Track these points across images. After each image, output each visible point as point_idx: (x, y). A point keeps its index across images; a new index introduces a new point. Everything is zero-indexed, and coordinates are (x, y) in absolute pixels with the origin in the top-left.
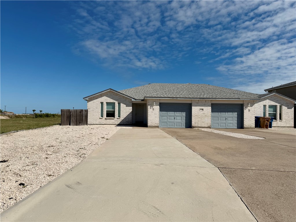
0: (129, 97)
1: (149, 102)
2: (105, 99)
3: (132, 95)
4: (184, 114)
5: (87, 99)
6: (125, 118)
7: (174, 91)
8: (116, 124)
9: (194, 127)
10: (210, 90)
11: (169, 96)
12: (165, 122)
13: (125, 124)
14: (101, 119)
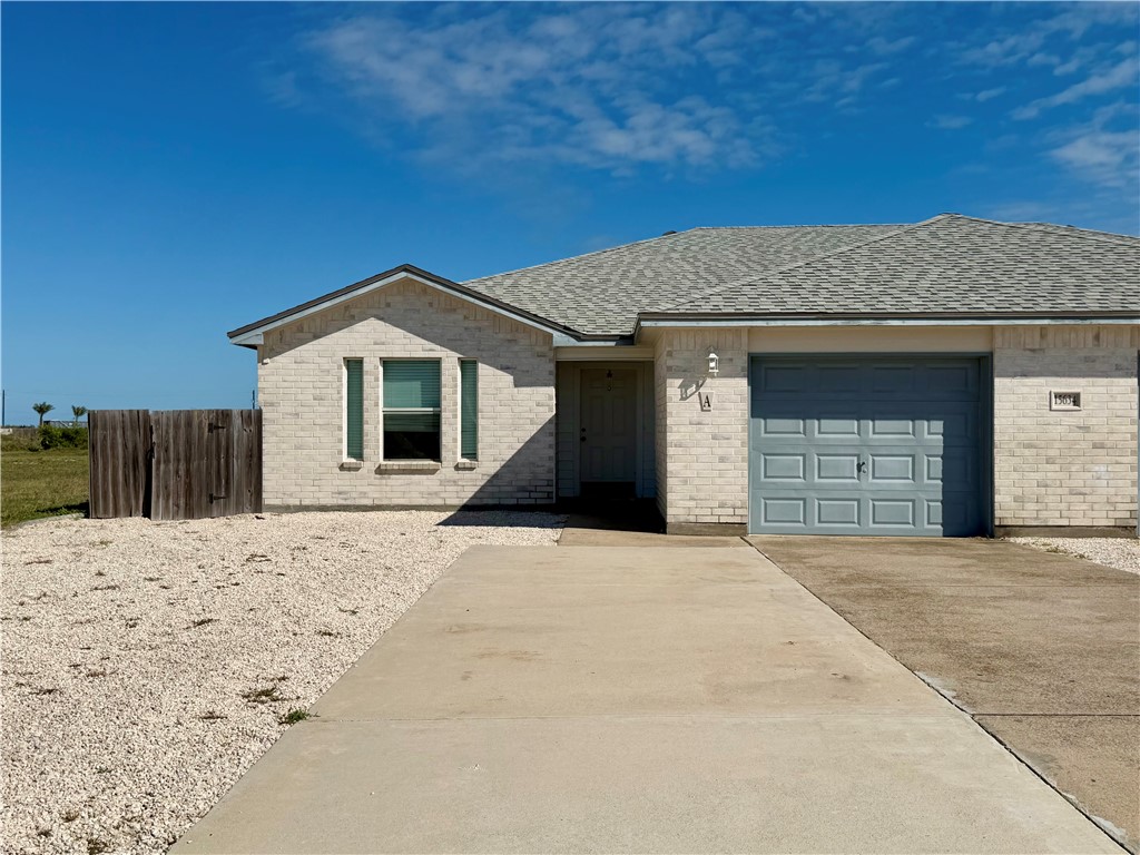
0: (535, 318)
1: (670, 354)
2: (377, 340)
3: (556, 307)
4: (931, 434)
5: (256, 338)
6: (509, 466)
7: (848, 267)
8: (449, 502)
9: (1009, 530)
10: (1111, 256)
11: (822, 304)
12: (794, 495)
13: (513, 502)
14: (349, 469)
